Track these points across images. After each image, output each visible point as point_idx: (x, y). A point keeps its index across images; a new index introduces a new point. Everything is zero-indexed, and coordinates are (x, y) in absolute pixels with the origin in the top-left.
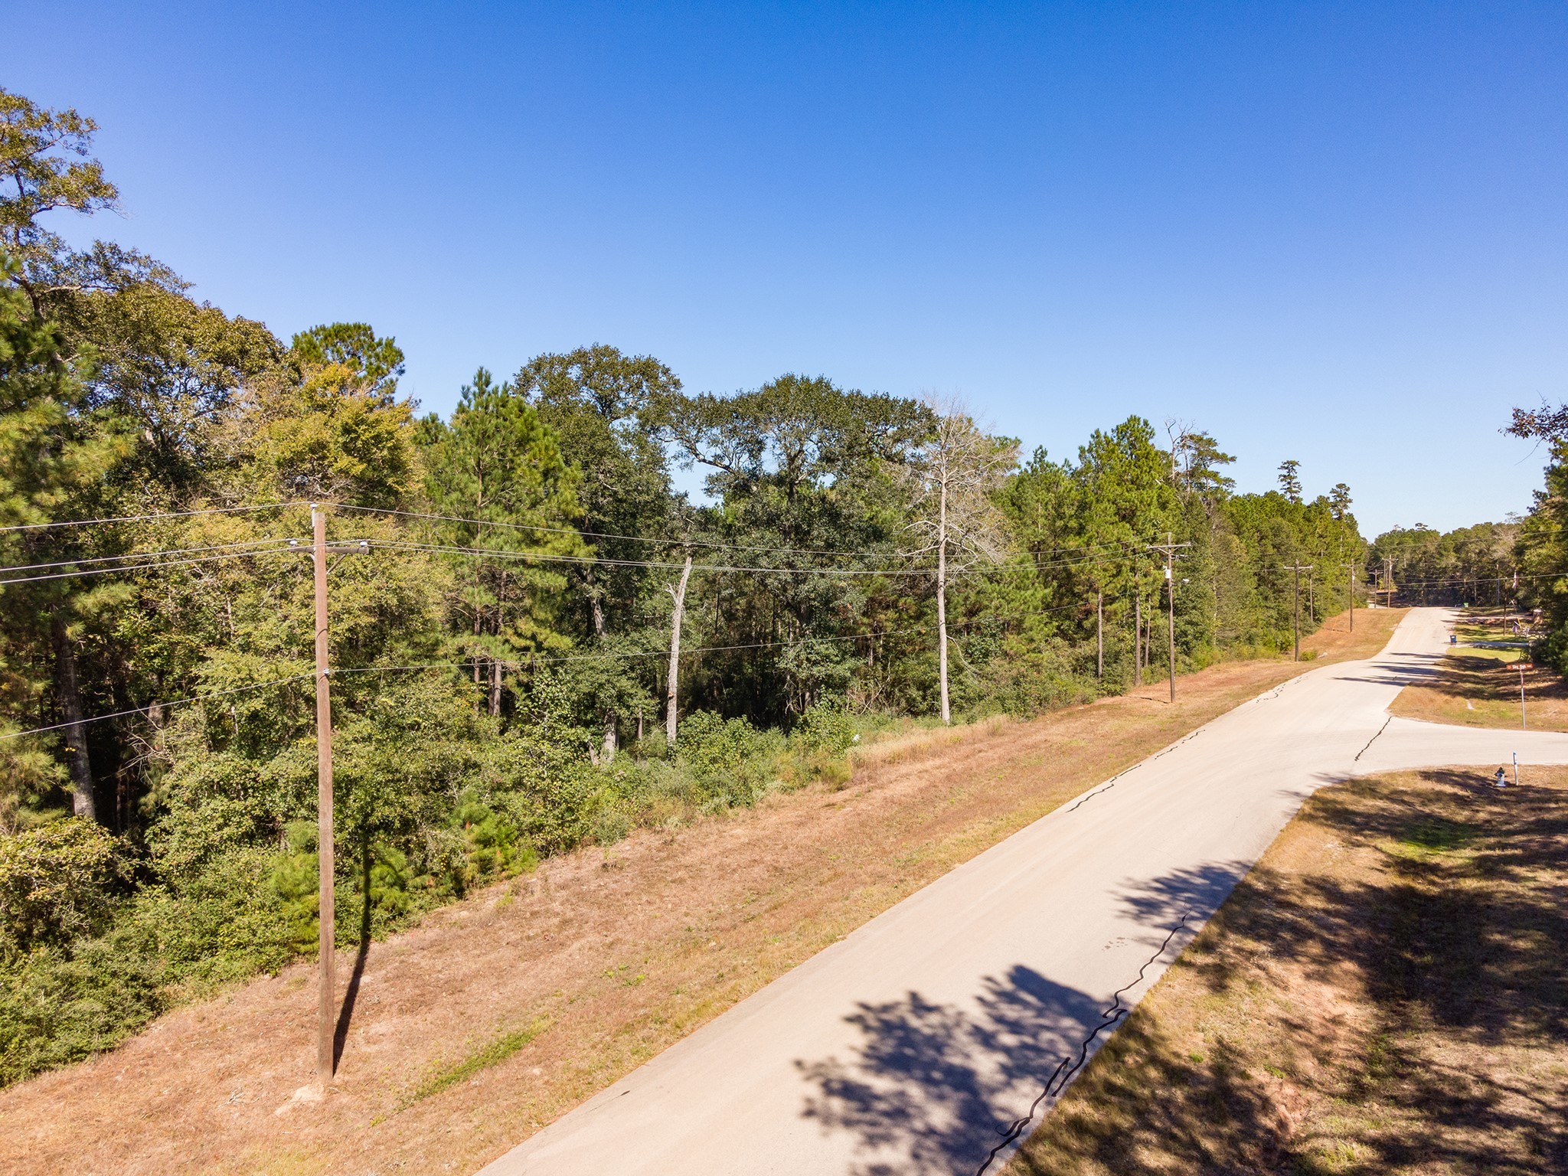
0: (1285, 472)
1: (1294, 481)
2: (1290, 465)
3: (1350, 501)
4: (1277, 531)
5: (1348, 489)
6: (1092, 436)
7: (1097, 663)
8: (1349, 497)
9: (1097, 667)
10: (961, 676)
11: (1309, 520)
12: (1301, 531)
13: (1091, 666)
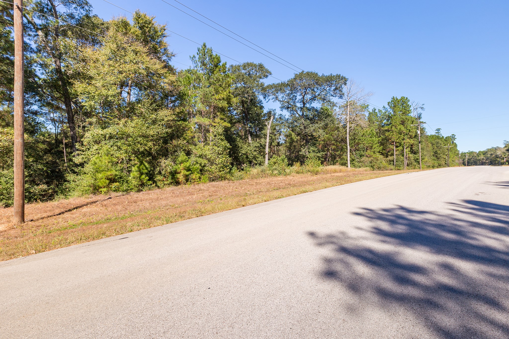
0: (437, 131)
1: (440, 133)
2: (438, 130)
3: (456, 139)
4: (438, 143)
5: (455, 136)
6: (392, 98)
7: (394, 162)
8: (455, 138)
9: (394, 163)
10: (353, 162)
11: (446, 141)
12: (444, 143)
13: (392, 163)
